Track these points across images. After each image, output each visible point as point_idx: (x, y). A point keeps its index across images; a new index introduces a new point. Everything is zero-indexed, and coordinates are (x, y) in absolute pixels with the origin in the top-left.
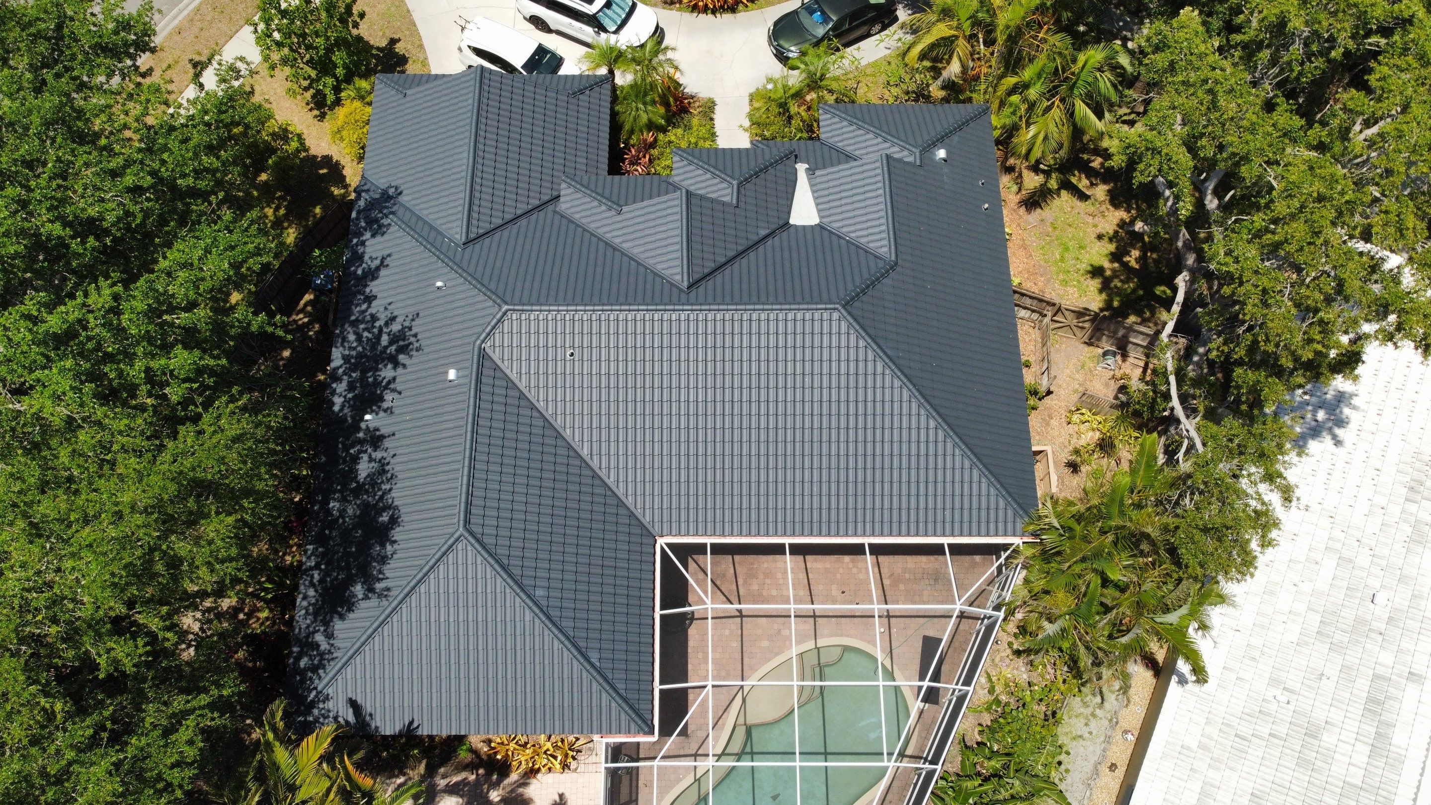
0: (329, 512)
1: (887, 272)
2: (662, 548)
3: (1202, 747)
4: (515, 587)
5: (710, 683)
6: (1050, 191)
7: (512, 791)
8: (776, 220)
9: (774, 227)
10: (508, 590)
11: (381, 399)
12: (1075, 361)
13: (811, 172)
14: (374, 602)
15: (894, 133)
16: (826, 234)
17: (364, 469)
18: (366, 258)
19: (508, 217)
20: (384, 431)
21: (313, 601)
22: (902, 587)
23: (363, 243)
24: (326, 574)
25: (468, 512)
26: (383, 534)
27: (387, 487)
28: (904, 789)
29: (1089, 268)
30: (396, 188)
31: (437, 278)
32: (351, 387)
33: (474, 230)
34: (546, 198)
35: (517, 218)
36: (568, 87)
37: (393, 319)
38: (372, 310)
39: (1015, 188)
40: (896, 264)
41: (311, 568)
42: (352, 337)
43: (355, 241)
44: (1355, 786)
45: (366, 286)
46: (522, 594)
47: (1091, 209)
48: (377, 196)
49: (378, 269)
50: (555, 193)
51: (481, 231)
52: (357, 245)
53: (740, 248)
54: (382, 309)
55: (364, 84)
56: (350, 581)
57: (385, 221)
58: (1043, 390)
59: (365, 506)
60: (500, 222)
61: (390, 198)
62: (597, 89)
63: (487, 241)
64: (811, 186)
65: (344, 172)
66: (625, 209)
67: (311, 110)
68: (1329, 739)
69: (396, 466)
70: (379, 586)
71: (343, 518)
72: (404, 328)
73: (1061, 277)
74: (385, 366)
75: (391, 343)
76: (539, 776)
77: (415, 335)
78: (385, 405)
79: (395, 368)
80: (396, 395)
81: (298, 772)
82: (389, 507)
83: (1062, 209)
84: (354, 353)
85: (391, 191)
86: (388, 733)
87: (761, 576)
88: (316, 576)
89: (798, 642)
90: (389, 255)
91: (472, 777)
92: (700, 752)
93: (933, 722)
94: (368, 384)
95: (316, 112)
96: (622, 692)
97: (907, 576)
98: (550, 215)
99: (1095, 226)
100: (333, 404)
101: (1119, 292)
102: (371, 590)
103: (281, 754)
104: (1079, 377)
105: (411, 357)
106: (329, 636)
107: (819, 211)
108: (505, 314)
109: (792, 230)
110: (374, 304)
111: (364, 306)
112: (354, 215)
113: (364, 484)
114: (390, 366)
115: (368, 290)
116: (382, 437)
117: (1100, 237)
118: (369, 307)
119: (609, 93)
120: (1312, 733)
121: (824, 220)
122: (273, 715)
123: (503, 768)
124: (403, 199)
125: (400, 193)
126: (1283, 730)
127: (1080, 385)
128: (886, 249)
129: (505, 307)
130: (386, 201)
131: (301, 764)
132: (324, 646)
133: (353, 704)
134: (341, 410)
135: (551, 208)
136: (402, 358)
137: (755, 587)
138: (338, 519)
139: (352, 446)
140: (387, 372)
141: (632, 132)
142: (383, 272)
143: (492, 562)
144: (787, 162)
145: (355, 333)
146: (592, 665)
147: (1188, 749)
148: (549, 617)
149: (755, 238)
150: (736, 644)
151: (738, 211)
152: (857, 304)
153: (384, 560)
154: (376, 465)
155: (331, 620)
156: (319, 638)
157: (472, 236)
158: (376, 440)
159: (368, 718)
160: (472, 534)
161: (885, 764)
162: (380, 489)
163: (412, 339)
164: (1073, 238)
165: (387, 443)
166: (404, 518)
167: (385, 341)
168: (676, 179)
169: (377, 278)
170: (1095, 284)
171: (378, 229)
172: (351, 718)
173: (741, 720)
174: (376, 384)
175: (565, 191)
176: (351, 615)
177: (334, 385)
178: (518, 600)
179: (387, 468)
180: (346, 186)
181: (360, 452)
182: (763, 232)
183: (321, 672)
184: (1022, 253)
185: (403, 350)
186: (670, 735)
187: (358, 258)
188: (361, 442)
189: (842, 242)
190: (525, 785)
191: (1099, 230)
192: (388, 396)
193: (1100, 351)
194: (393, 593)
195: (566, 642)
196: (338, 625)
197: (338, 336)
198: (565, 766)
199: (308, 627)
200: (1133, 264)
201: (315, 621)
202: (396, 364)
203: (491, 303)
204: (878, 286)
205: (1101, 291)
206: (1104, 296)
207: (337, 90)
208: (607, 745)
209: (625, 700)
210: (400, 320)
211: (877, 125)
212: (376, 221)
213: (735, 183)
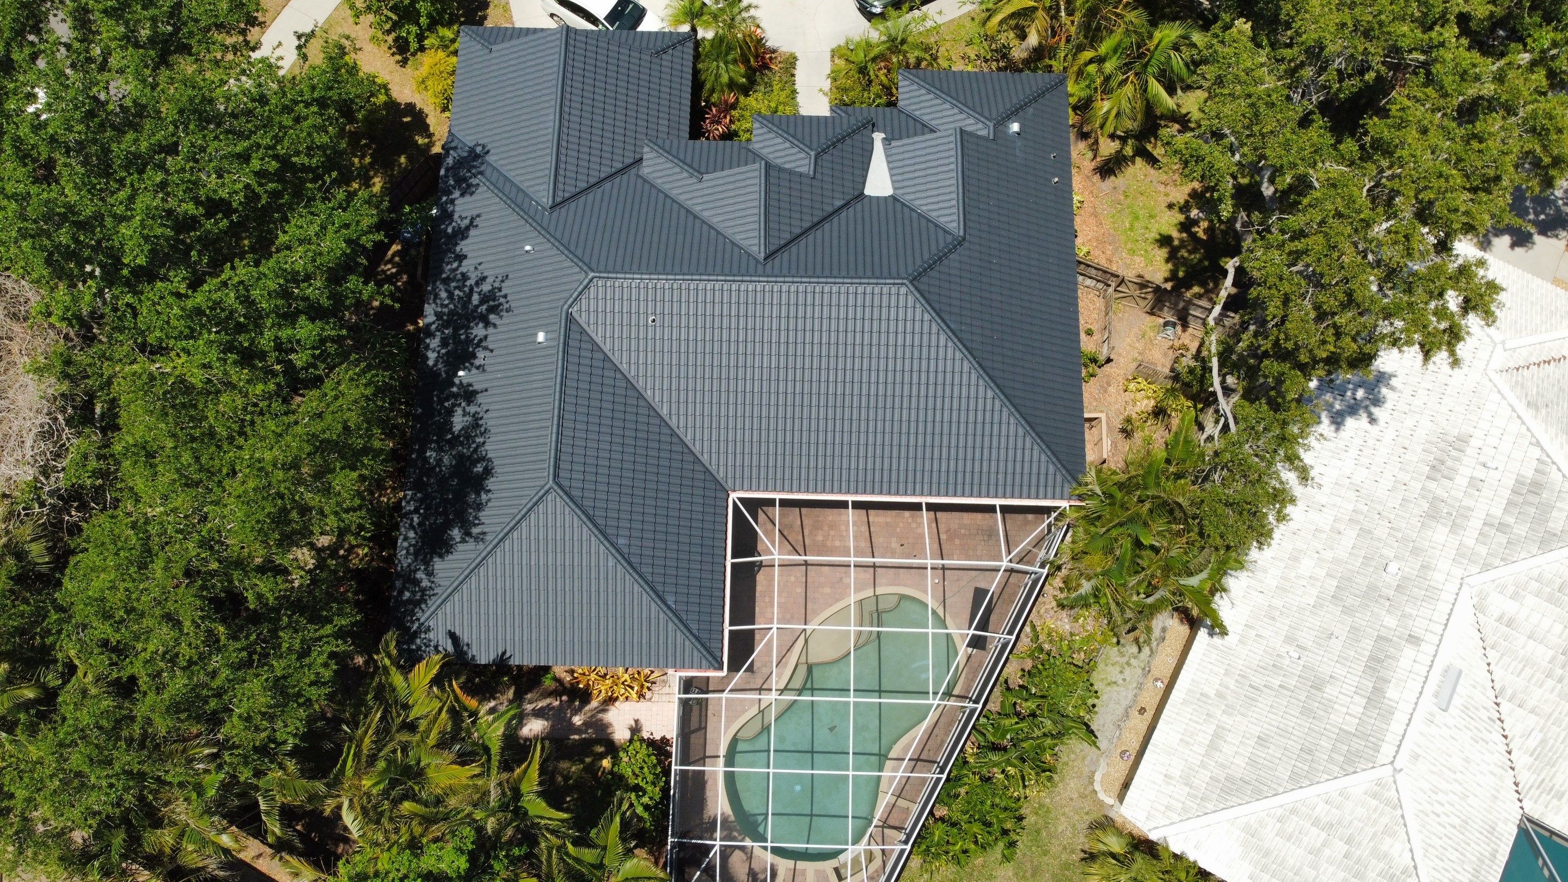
0: (426, 460)
1: (955, 247)
2: (734, 502)
3: (1220, 695)
4: (600, 536)
5: (775, 626)
6: (1125, 158)
7: (592, 716)
8: (851, 191)
9: (848, 197)
10: (593, 538)
11: (474, 356)
12: (1136, 330)
13: (887, 141)
14: (471, 545)
15: (970, 105)
16: (898, 206)
17: (459, 422)
18: (456, 216)
19: (593, 180)
20: (477, 387)
21: (413, 542)
22: (957, 542)
23: (452, 202)
24: (425, 517)
25: (557, 467)
26: (478, 483)
27: (481, 440)
28: (951, 724)
29: (1158, 237)
30: (484, 147)
31: (526, 241)
32: (444, 343)
33: (560, 194)
34: (629, 161)
35: (601, 181)
36: (651, 46)
37: (484, 279)
38: (463, 269)
39: (1090, 155)
40: (964, 239)
41: (411, 512)
42: (443, 295)
43: (444, 199)
44: (1350, 733)
45: (456, 244)
46: (606, 543)
47: (1164, 177)
48: (465, 154)
49: (468, 228)
50: (638, 156)
51: (567, 195)
52: (446, 203)
53: (816, 220)
54: (472, 269)
55: (447, 33)
56: (448, 525)
57: (474, 181)
58: (1102, 358)
59: (460, 457)
60: (584, 185)
61: (477, 156)
62: (680, 48)
63: (573, 205)
64: (887, 156)
65: (428, 121)
66: (706, 177)
67: (393, 54)
68: (1331, 691)
69: (489, 421)
70: (475, 531)
71: (440, 467)
72: (494, 289)
73: (1129, 246)
74: (477, 324)
75: (482, 302)
76: (617, 704)
77: (505, 296)
78: (477, 362)
79: (486, 327)
80: (488, 353)
81: (411, 694)
82: (483, 459)
83: (1135, 176)
84: (446, 310)
85: (479, 149)
86: (483, 662)
87: (826, 528)
88: (416, 520)
89: (857, 590)
90: (478, 216)
91: (557, 703)
92: (765, 687)
93: (980, 665)
94: (460, 341)
95: (398, 58)
96: (695, 632)
97: (963, 531)
98: (633, 178)
99: (1167, 195)
100: (427, 359)
101: (1185, 262)
102: (468, 534)
103: (397, 679)
104: (1140, 346)
105: (501, 317)
106: (430, 574)
107: (893, 182)
108: (591, 280)
109: (866, 200)
110: (465, 263)
111: (455, 265)
112: (442, 172)
113: (459, 436)
114: (481, 325)
115: (458, 249)
116: (475, 393)
117: (1170, 206)
118: (459, 266)
119: (691, 52)
120: (1318, 686)
121: (898, 192)
122: (387, 645)
123: (585, 696)
124: (490, 158)
125: (488, 152)
126: (1293, 682)
127: (1140, 354)
128: (955, 224)
129: (591, 275)
130: (474, 160)
131: (413, 687)
132: (425, 583)
133: (453, 636)
134: (435, 365)
135: (634, 171)
136: (492, 317)
137: (820, 538)
138: (435, 467)
139: (447, 399)
140: (478, 331)
141: (713, 91)
142: (472, 232)
143: (580, 513)
144: (865, 132)
145: (446, 291)
146: (669, 607)
147: (1206, 696)
148: (630, 563)
149: (830, 209)
150: (800, 590)
151: (815, 183)
152: (924, 279)
153: (479, 507)
154: (470, 419)
155: (432, 558)
156: (420, 575)
157: (558, 200)
158: (469, 395)
159: (465, 648)
160: (560, 486)
161: (931, 702)
162: (474, 442)
163: (502, 300)
164: (1144, 207)
165: (480, 398)
166: (497, 470)
167: (475, 299)
168: (757, 146)
169: (467, 237)
170: (1163, 253)
171: (467, 190)
172: (450, 648)
173: (803, 659)
174: (469, 341)
175: (648, 154)
176: (450, 557)
177: (428, 341)
178: (602, 547)
179: (480, 422)
180: (430, 136)
181: (454, 405)
182: (838, 203)
183: (423, 606)
184: (1092, 221)
185: (494, 309)
186: (738, 671)
187: (447, 216)
188: (455, 396)
189: (914, 215)
190: (605, 711)
191: (1171, 199)
192: (481, 354)
193: (1161, 321)
194: (488, 538)
195: (646, 587)
196: (438, 565)
197: (430, 293)
198: (641, 696)
199: (409, 565)
200: (1201, 235)
201: (416, 560)
202: (487, 324)
203: (577, 269)
204: (945, 262)
205: (1167, 261)
206: (1170, 266)
207: (421, 38)
208: (680, 678)
209: (697, 638)
210: (490, 280)
211: (954, 95)
212: (465, 180)
213: (813, 153)
